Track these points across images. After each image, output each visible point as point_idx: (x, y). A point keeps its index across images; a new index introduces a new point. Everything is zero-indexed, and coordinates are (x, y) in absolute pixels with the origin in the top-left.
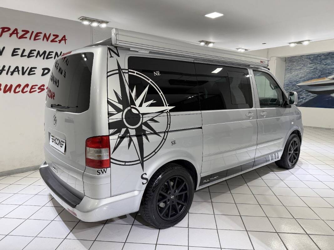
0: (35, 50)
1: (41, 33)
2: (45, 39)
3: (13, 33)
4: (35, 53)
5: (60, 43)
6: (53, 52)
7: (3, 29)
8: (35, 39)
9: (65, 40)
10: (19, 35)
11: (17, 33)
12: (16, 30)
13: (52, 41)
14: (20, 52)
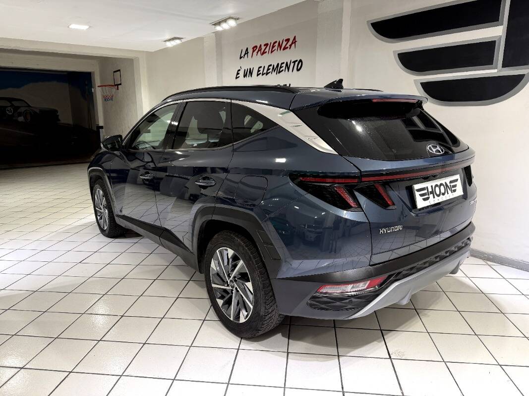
0: (271, 65)
1: (276, 42)
2: (279, 48)
3: (259, 51)
4: (271, 67)
5: (290, 48)
6: (283, 63)
7: (253, 48)
8: (272, 52)
9: (295, 43)
10: (262, 52)
11: (261, 49)
12: (261, 45)
13: (284, 49)
14: (261, 69)
